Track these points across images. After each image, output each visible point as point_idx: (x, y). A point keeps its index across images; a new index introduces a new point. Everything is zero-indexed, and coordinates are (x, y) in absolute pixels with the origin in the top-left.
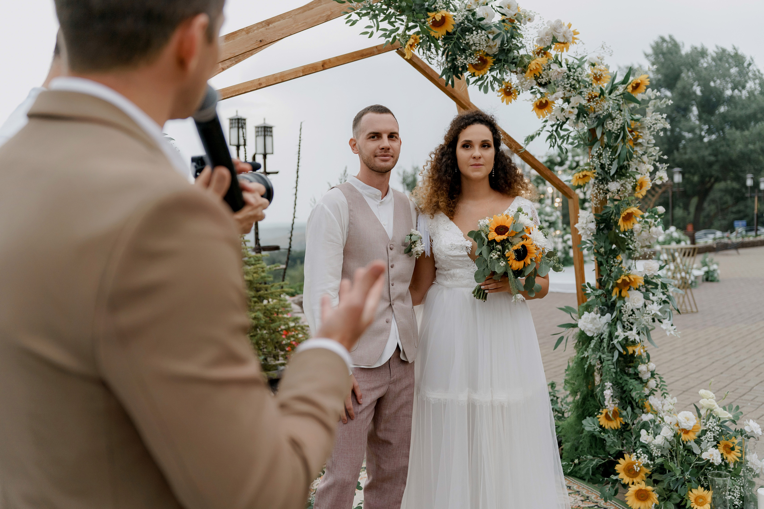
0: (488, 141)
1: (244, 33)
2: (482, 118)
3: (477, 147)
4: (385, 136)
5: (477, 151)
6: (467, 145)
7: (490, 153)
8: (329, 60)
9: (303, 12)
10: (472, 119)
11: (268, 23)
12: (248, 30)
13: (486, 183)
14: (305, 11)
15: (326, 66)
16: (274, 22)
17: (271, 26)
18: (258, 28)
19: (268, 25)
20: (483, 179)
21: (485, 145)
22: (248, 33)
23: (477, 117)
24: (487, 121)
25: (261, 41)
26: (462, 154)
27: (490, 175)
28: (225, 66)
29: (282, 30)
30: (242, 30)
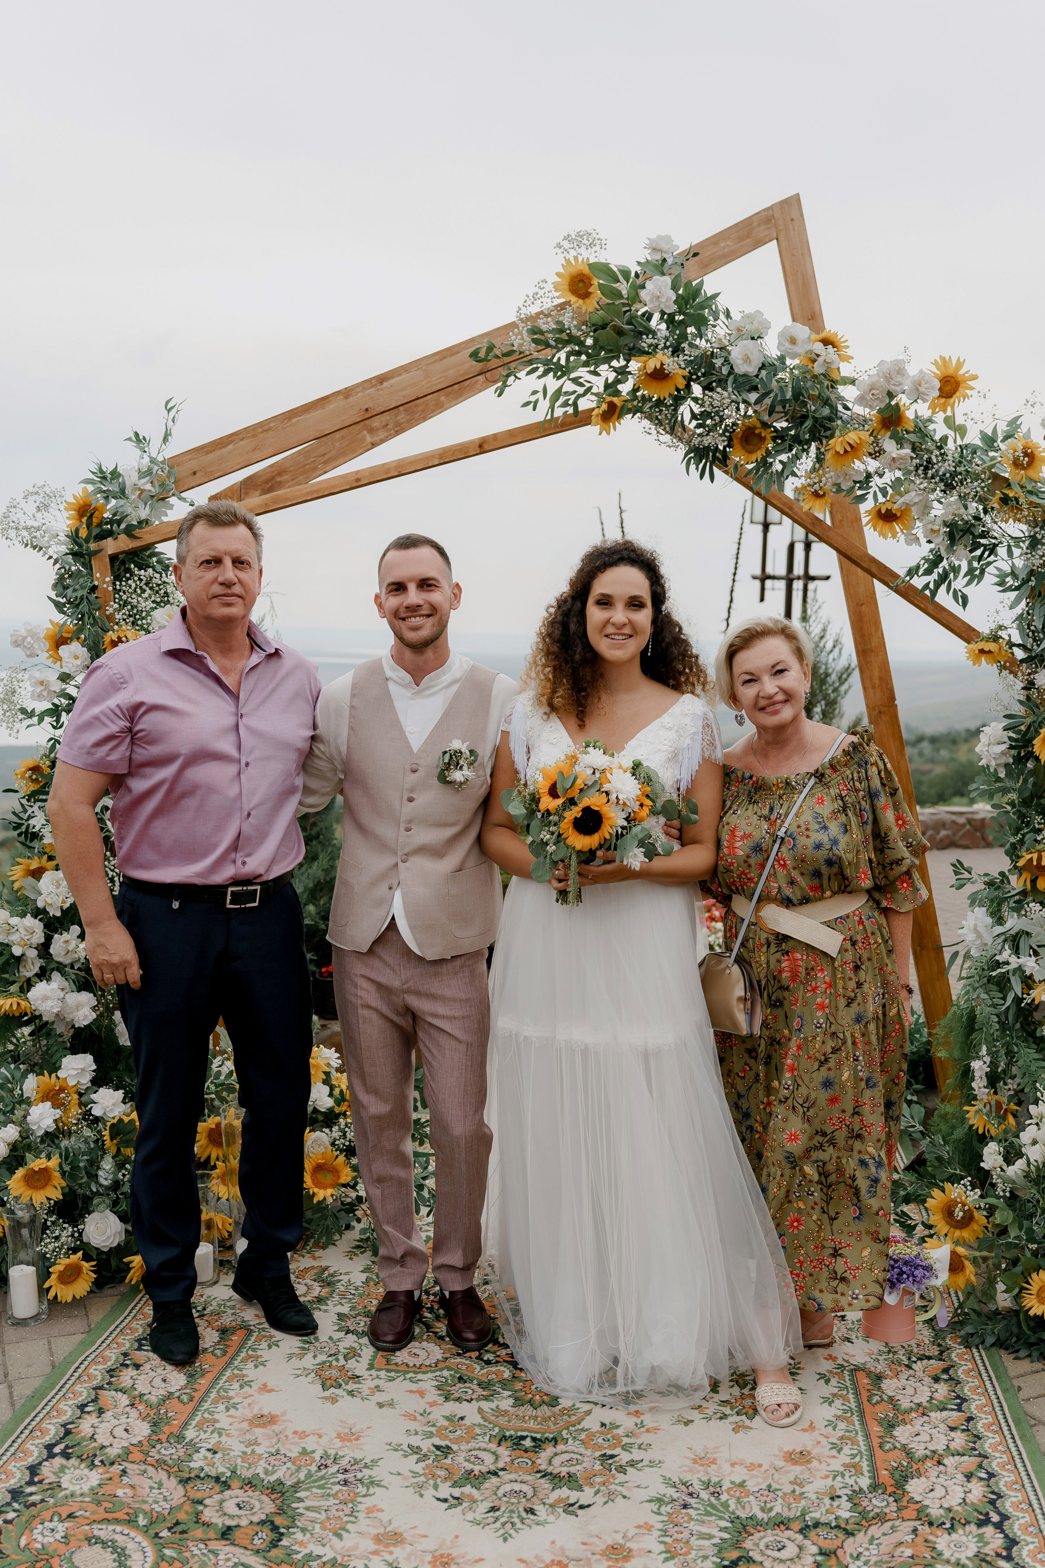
0: (641, 597)
1: (341, 397)
2: (633, 555)
3: (620, 606)
4: (412, 587)
5: (619, 615)
6: (605, 602)
7: (644, 618)
8: (495, 437)
9: (441, 360)
10: (616, 557)
11: (381, 379)
12: (346, 393)
13: (636, 668)
14: (445, 357)
15: (486, 447)
16: (392, 377)
17: (385, 384)
18: (365, 389)
19: (381, 383)
20: (631, 660)
21: (635, 603)
22: (346, 398)
23: (625, 553)
24: (642, 562)
25: (367, 410)
26: (595, 615)
27: (644, 653)
28: (377, 439)
29: (403, 390)
30: (339, 392)
